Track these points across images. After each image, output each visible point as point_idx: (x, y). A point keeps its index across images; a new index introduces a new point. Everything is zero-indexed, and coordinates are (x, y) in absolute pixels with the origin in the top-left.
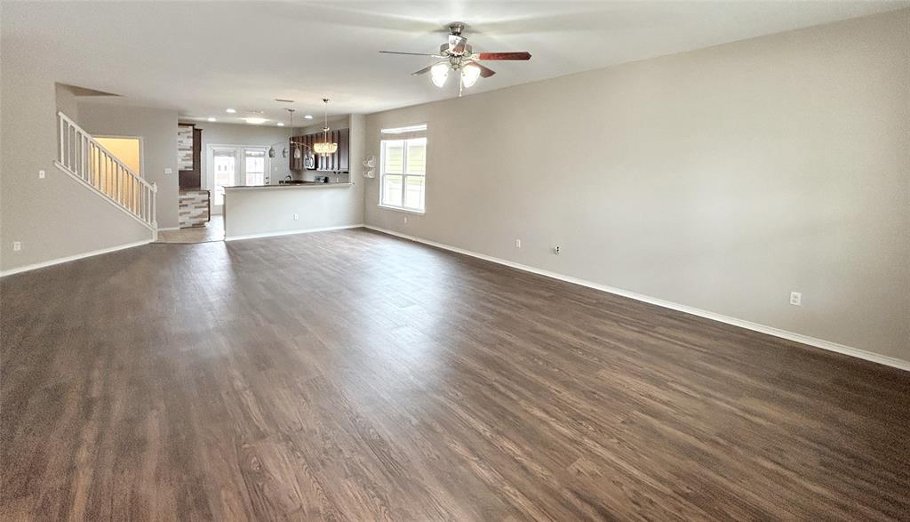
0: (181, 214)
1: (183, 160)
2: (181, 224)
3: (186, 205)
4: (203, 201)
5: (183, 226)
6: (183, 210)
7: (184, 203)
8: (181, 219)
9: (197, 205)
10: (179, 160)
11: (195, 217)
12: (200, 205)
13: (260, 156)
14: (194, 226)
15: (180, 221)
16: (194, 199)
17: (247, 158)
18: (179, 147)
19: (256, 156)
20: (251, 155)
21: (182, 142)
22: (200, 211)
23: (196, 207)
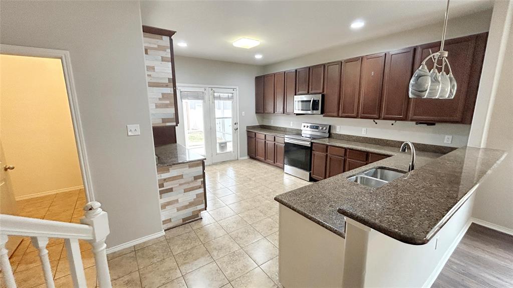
0: (164, 206)
1: (157, 106)
2: (165, 222)
3: (171, 190)
4: (196, 178)
5: (170, 225)
6: (167, 198)
7: (167, 186)
8: (164, 215)
9: (186, 187)
10: (152, 106)
11: (186, 207)
12: (192, 185)
13: (228, 98)
14: (186, 221)
15: (163, 219)
16: (181, 177)
17: (216, 102)
18: (148, 79)
19: (225, 99)
20: (219, 98)
21: (151, 68)
22: (192, 196)
23: (186, 191)
